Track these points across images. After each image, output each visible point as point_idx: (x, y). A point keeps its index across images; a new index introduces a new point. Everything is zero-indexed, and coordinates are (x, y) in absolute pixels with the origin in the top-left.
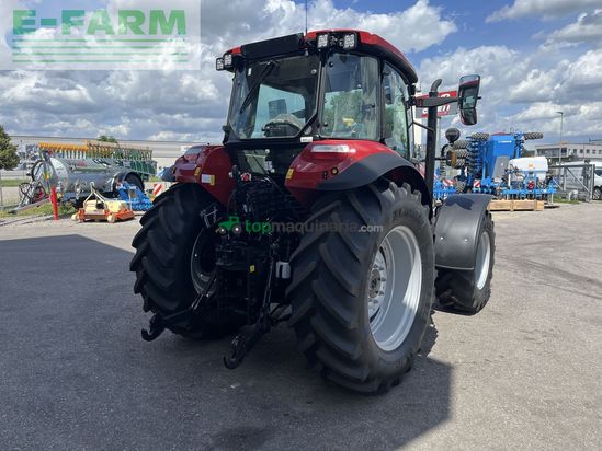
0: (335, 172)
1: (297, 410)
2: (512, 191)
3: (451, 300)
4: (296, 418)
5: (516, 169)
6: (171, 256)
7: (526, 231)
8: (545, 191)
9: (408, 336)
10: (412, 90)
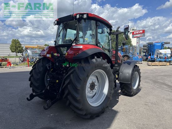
0: (77, 53)
1: (66, 122)
2: (160, 60)
3: (125, 92)
4: (64, 125)
5: (161, 53)
6: (38, 77)
7: (161, 72)
8: (170, 60)
9: (103, 102)
10: (111, 30)
